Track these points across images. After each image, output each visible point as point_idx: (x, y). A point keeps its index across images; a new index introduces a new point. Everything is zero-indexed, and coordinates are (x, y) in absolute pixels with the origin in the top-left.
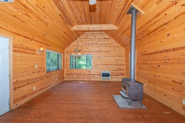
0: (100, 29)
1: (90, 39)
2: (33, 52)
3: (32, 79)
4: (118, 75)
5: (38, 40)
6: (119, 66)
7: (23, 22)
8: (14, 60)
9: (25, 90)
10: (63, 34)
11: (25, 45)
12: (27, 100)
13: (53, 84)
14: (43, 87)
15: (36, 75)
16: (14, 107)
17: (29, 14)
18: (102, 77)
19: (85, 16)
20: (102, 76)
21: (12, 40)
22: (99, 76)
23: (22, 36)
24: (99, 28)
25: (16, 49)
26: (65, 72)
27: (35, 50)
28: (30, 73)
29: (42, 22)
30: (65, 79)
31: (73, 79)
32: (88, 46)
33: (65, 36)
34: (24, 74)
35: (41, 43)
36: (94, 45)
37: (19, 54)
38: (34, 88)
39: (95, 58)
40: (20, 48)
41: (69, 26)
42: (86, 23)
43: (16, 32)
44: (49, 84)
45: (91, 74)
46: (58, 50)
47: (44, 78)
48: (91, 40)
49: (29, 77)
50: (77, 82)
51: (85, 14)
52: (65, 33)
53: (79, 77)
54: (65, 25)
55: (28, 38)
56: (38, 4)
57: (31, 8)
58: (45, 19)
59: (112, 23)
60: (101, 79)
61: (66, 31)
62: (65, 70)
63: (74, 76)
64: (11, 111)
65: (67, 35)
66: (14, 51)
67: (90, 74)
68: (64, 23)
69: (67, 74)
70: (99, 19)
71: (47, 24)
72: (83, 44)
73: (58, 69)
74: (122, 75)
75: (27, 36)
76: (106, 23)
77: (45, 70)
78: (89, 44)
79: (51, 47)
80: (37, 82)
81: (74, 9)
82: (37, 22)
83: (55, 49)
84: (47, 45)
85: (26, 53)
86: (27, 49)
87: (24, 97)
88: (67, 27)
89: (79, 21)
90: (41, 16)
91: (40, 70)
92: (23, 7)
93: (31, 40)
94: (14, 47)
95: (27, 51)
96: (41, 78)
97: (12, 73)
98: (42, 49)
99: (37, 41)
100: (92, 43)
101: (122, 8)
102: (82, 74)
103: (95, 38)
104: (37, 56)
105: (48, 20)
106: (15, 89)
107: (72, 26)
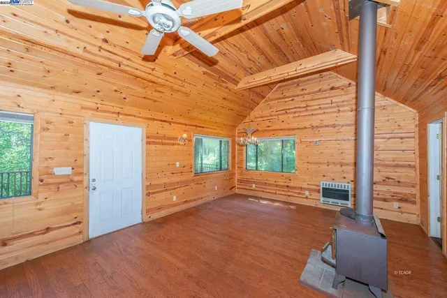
0: (298, 72)
1: (291, 99)
2: (173, 142)
3: (171, 184)
4: (385, 200)
5: (181, 121)
6: (391, 169)
7: (155, 101)
8: (148, 155)
9: (160, 198)
10: (222, 101)
11: (162, 132)
12: (163, 213)
13: (209, 196)
14: (188, 200)
15: (176, 179)
16: (147, 219)
17: (159, 89)
18: (322, 199)
19: (263, 53)
20: (323, 196)
21: (145, 129)
22: (315, 195)
23: (157, 120)
24: (296, 71)
25: (150, 140)
26: (237, 177)
27: (176, 139)
28: (168, 174)
29: (180, 93)
30: (237, 191)
31: (251, 193)
32: (283, 116)
33: (226, 103)
34: (160, 175)
35: (186, 125)
36: (300, 112)
37: (153, 147)
38: (175, 198)
39: (304, 146)
40: (154, 138)
41: (230, 85)
42: (272, 64)
43: (151, 117)
44: (201, 196)
45: (291, 184)
46: (221, 132)
47: (191, 184)
48: (293, 100)
49: (166, 180)
50: (257, 201)
51: (259, 49)
52: (224, 99)
53: (265, 190)
54: (221, 86)
55: (165, 121)
56: (167, 73)
57: (160, 80)
58: (183, 89)
59: (333, 47)
60: (321, 202)
61: (225, 95)
62: (237, 171)
63: (254, 185)
64: (143, 223)
65: (231, 101)
66: (148, 143)
67: (289, 185)
68: (216, 83)
69: (240, 181)
70: (301, 46)
71: (187, 94)
72: (272, 114)
73: (221, 169)
74: (403, 200)
75: (164, 119)
76: (321, 51)
77: (193, 170)
78: (286, 112)
79: (205, 129)
80: (178, 189)
81: (227, 52)
82: (173, 96)
83: (215, 131)
84: (196, 126)
85: (163, 144)
86: (164, 137)
87: (159, 209)
88: (227, 88)
89: (250, 69)
90: (176, 86)
91: (183, 170)
92: (151, 84)
93: (170, 123)
94: (148, 137)
95: (164, 141)
96: (186, 183)
97: (145, 172)
98: (185, 136)
99: (179, 123)
100: (295, 108)
101: (332, 8)
102: (270, 185)
103: (304, 92)
104: (179, 147)
105: (187, 89)
106: (148, 194)
107: (236, 82)
